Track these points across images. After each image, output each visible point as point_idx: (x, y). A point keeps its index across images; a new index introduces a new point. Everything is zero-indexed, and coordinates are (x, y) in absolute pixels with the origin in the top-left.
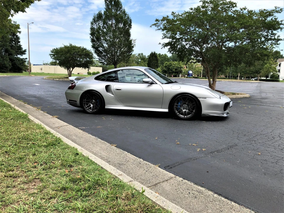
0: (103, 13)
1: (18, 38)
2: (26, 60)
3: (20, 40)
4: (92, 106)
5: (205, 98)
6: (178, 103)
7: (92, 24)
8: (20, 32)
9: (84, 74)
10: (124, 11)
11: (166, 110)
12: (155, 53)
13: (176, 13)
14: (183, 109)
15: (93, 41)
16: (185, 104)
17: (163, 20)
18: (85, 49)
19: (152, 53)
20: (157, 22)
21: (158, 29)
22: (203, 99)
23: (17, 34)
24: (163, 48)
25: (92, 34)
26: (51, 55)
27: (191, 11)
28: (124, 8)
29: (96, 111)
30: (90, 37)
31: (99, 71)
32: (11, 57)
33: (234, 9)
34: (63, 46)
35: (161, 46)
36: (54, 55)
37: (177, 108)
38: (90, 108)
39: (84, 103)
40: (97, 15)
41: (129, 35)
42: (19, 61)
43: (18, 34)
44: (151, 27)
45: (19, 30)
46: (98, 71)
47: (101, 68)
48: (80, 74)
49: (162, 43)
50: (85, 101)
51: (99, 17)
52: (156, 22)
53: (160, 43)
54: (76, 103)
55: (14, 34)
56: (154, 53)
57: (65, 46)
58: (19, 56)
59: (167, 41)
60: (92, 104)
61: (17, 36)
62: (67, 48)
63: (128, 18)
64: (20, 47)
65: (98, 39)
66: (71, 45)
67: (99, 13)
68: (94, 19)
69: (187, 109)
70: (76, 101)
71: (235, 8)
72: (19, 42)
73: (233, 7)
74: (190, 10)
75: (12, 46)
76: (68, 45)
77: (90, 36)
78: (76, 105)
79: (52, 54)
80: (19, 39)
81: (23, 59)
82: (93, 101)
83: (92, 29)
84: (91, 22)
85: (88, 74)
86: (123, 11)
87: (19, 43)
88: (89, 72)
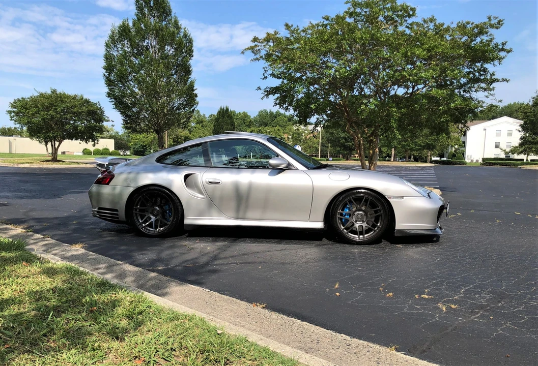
0: (131, 24)
4: (153, 218)
5: (402, 197)
6: (343, 210)
7: (107, 45)
9: (75, 154)
10: (175, 21)
11: (319, 225)
12: (227, 109)
13: (292, 25)
14: (356, 221)
15: (109, 82)
16: (360, 210)
17: (267, 40)
18: (87, 101)
19: (221, 109)
20: (256, 43)
21: (255, 60)
22: (397, 200)
24: (265, 97)
25: (109, 68)
26: (9, 112)
27: (326, 22)
28: (176, 15)
29: (163, 231)
30: (104, 75)
31: (107, 147)
33: (410, 21)
34: (36, 94)
35: (261, 93)
36: (17, 114)
37: (341, 219)
38: (150, 225)
39: (136, 214)
40: (120, 28)
41: (188, 71)
44: (243, 53)
46: (105, 147)
47: (113, 141)
48: (66, 153)
49: (263, 87)
50: (138, 210)
51: (124, 31)
52: (253, 44)
53: (259, 88)
54: (117, 215)
56: (225, 108)
57: (41, 94)
59: (277, 83)
60: (154, 215)
62: (48, 98)
63: (185, 36)
65: (122, 78)
66: (54, 91)
67: (123, 23)
68: (112, 37)
69: (363, 222)
70: (117, 210)
71: (414, 17)
73: (410, 16)
74: (324, 20)
76: (49, 92)
77: (104, 71)
78: (118, 218)
79: (14, 112)
82: (155, 209)
83: (108, 58)
84: (106, 44)
86: (173, 20)
88: (86, 149)
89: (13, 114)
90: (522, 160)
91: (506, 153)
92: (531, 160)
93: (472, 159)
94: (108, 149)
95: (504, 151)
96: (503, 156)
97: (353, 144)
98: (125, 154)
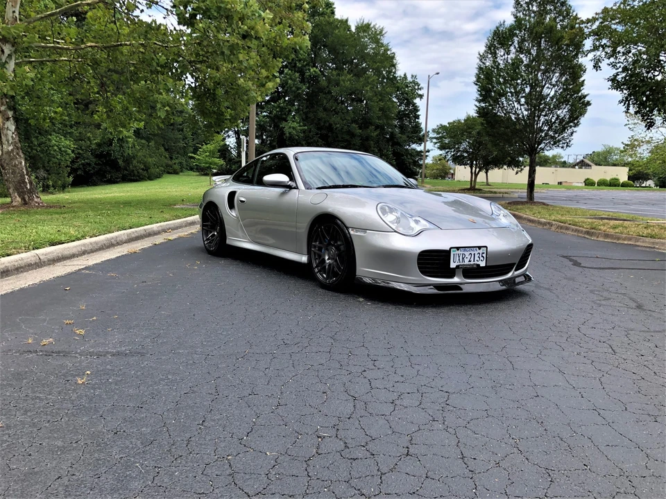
1: (416, 109)
2: (427, 154)
3: (418, 113)
8: (421, 96)
9: (573, 184)
14: (328, 259)
16: (333, 245)
22: (359, 233)
23: (415, 101)
31: (617, 177)
32: (398, 148)
39: (206, 230)
42: (411, 155)
43: (417, 101)
45: (420, 92)
46: (614, 176)
47: (626, 169)
48: (564, 184)
50: (209, 227)
55: (409, 102)
58: (414, 146)
61: (414, 105)
64: (417, 128)
69: (334, 260)
72: (418, 117)
75: (402, 127)
80: (418, 111)
81: (421, 152)
82: (218, 227)
85: (586, 185)
87: (418, 119)
88: (588, 179)
89: (435, 141)
94: (617, 180)
98: (643, 185)
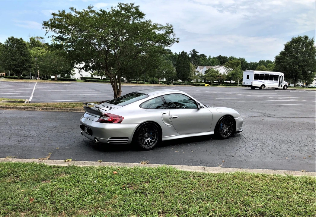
11: (212, 133)
22: (237, 118)
54: (127, 140)
70: (128, 138)
78: (127, 142)
90: (99, 79)
91: (92, 75)
92: (103, 79)
93: (75, 77)
95: (91, 74)
96: (89, 76)
97: (21, 69)
